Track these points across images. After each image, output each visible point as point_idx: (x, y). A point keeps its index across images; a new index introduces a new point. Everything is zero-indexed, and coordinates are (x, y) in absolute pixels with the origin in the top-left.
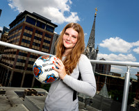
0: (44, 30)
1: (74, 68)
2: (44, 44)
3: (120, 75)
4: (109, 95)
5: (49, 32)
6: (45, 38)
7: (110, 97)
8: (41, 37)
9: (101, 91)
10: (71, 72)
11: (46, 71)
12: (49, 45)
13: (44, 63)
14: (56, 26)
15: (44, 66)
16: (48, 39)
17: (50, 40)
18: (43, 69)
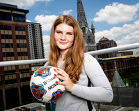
0: (11, 22)
1: (80, 73)
2: (18, 41)
3: (132, 53)
4: (125, 83)
5: (20, 23)
6: (17, 33)
7: (127, 85)
8: (10, 33)
9: (114, 81)
10: (77, 78)
11: (50, 88)
12: (25, 41)
13: (44, 80)
14: (27, 12)
15: (45, 83)
16: (21, 33)
17: (24, 33)
18: (46, 87)
